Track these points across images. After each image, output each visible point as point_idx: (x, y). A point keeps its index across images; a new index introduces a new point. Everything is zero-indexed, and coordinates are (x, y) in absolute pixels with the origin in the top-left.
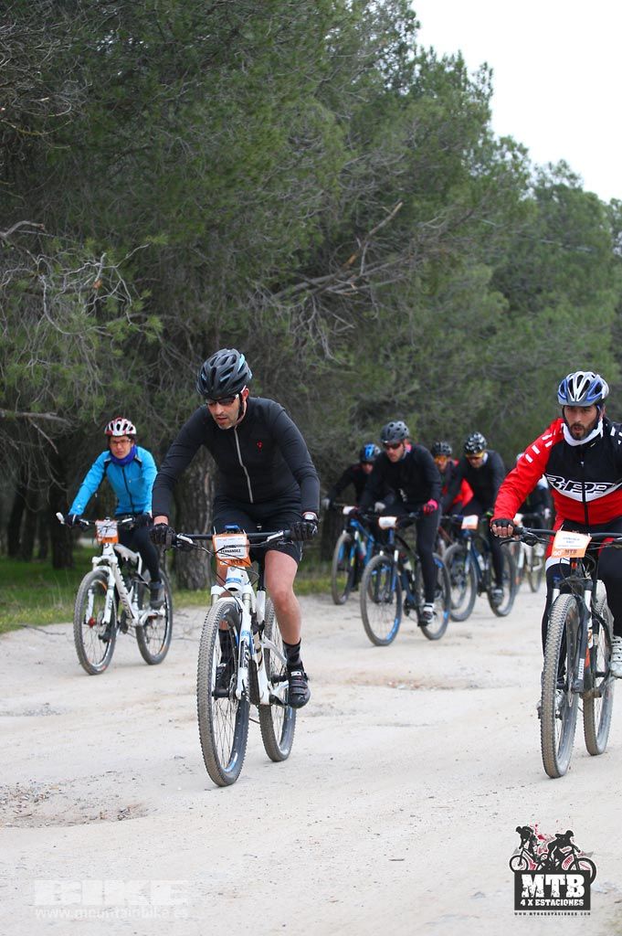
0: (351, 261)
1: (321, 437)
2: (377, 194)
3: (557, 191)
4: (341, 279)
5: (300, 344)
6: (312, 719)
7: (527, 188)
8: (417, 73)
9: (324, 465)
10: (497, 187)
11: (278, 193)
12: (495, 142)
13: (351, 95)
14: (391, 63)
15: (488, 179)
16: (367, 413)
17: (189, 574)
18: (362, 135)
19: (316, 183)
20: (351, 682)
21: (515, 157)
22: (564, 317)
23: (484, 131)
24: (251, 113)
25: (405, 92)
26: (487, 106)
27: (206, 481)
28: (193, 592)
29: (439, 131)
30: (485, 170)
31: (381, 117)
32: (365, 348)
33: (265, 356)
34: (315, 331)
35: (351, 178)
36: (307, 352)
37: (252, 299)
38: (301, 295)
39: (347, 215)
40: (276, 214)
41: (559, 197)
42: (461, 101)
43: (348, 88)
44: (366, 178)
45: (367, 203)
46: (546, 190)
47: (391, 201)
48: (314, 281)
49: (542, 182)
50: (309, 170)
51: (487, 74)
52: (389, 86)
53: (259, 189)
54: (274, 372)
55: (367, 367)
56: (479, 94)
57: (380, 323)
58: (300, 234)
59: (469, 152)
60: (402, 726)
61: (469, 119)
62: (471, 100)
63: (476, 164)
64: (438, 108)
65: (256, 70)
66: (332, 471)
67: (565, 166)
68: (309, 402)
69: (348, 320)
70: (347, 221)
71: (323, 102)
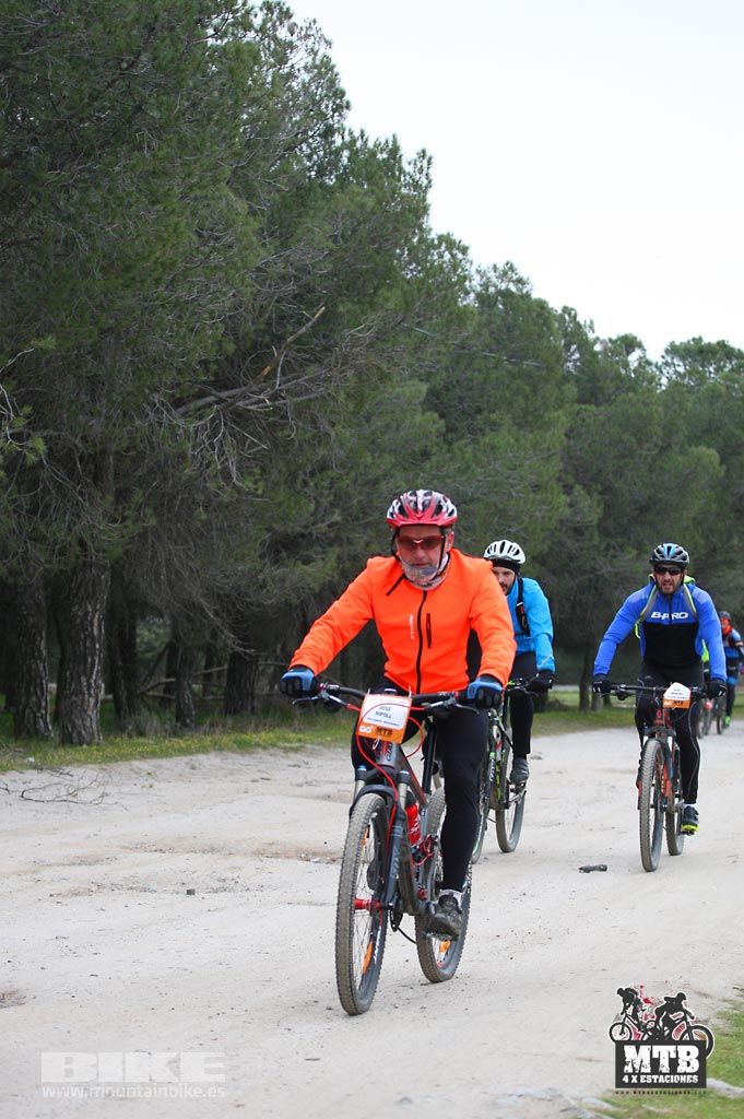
0: (265, 372)
1: (227, 573)
2: (295, 297)
3: (502, 297)
4: (252, 393)
5: (204, 466)
6: (213, 895)
7: (467, 293)
8: (345, 161)
9: (230, 606)
10: (433, 288)
11: (182, 293)
12: (433, 240)
13: (270, 183)
14: (315, 148)
15: (422, 281)
16: (280, 547)
17: (74, 727)
18: (281, 228)
19: (227, 282)
20: (259, 853)
21: (453, 256)
22: (508, 443)
23: (420, 228)
24: (155, 203)
25: (331, 181)
26: (424, 199)
27: (96, 620)
28: (78, 748)
29: (368, 226)
30: (419, 272)
31: (302, 209)
32: (280, 472)
33: (165, 479)
34: (221, 453)
35: (266, 279)
36: (212, 475)
37: (151, 415)
38: (209, 410)
39: (262, 319)
40: (180, 317)
41: (503, 304)
42: (394, 193)
43: (266, 175)
44: (284, 278)
45: (284, 306)
46: (489, 296)
47: (312, 305)
48: (223, 395)
49: (486, 286)
50: (218, 268)
51: (425, 162)
52: (313, 173)
53: (161, 289)
54: (175, 497)
55: (282, 494)
56: (416, 185)
57: (297, 444)
58: (207, 342)
59: (403, 251)
60: (316, 905)
61: (402, 213)
62: (404, 191)
63: (411, 264)
64: (366, 199)
65: (161, 154)
66: (238, 611)
67: (512, 269)
68: (214, 533)
69: (260, 440)
70: (262, 327)
71: (236, 191)
